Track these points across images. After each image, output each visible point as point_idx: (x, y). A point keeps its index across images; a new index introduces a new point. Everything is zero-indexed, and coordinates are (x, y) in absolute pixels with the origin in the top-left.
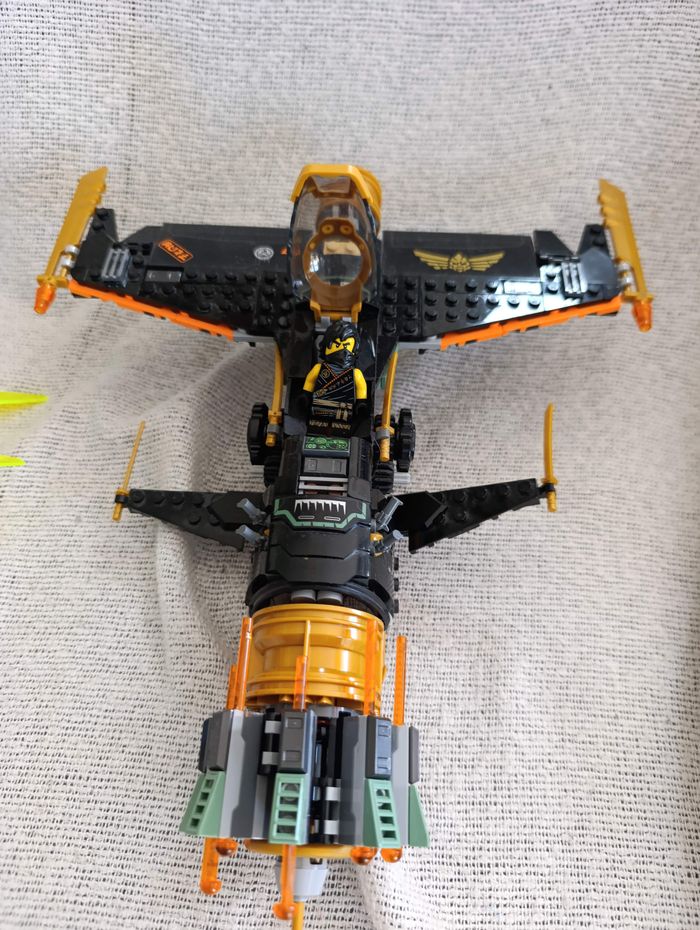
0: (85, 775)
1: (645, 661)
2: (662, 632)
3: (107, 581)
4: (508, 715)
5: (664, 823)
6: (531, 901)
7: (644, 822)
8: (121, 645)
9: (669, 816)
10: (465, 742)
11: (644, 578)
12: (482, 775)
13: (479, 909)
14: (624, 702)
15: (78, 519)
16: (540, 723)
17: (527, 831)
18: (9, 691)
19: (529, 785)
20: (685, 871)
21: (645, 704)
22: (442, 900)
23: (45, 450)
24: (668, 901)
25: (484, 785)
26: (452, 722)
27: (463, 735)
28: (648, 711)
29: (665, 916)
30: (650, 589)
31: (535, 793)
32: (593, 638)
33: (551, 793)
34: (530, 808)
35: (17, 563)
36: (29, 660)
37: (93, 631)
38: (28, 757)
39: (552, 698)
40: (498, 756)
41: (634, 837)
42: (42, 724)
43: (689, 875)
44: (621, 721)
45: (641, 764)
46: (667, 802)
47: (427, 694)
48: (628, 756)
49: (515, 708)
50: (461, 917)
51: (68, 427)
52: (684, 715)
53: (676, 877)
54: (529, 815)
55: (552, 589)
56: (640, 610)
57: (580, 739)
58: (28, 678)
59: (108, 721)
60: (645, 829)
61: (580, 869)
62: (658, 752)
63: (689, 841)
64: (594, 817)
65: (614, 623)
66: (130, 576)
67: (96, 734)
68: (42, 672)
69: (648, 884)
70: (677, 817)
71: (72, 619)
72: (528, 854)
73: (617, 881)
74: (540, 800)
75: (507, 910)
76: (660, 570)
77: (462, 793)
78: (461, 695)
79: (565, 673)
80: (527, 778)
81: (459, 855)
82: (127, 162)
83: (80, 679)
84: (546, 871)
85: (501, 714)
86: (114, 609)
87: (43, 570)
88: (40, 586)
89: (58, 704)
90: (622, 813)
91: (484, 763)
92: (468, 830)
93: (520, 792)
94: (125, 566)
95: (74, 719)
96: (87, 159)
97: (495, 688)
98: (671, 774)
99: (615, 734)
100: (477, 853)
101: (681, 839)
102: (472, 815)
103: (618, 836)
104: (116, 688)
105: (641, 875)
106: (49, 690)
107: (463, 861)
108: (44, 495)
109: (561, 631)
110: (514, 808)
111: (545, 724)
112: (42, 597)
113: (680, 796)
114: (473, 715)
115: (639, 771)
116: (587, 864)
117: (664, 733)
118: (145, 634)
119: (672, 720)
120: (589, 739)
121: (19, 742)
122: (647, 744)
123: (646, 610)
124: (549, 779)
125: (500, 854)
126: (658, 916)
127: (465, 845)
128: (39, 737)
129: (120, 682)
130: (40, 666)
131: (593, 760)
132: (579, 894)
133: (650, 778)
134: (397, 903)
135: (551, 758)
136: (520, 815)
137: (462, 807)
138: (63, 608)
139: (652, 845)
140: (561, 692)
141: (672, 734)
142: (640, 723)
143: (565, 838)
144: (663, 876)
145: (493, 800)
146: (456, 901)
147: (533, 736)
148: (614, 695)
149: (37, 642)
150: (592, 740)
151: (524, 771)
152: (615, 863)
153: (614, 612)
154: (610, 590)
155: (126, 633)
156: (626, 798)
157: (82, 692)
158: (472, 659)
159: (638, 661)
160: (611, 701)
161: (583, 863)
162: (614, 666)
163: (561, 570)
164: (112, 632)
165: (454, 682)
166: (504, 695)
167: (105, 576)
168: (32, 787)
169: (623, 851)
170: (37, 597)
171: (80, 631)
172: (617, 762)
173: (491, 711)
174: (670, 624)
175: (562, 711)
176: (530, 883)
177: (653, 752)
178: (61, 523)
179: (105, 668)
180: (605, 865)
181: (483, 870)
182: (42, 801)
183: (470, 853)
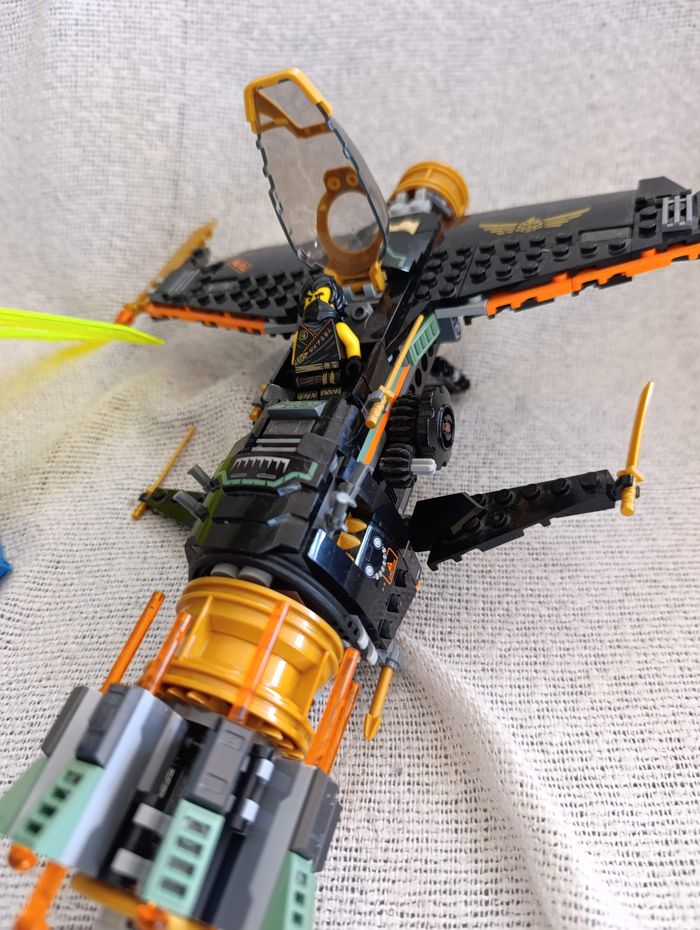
10: (627, 712)
12: (654, 749)
25: (663, 762)
26: (606, 689)
27: (623, 704)
36: (74, 647)
47: (568, 659)
49: (679, 672)
55: (691, 540)
58: (74, 668)
68: (91, 660)
77: (638, 773)
78: (610, 659)
81: (650, 852)
82: (176, 178)
85: (664, 679)
87: (90, 553)
88: (88, 569)
91: (656, 736)
92: (655, 818)
97: (650, 650)
100: (672, 847)
102: (657, 799)
107: (656, 859)
112: (91, 580)
114: (629, 681)
127: (655, 838)
130: (88, 654)
137: (642, 790)
138: (115, 590)
145: (678, 780)
146: (657, 912)
149: (85, 627)
165: (599, 645)
170: (85, 581)
178: (112, 506)
183: (663, 848)
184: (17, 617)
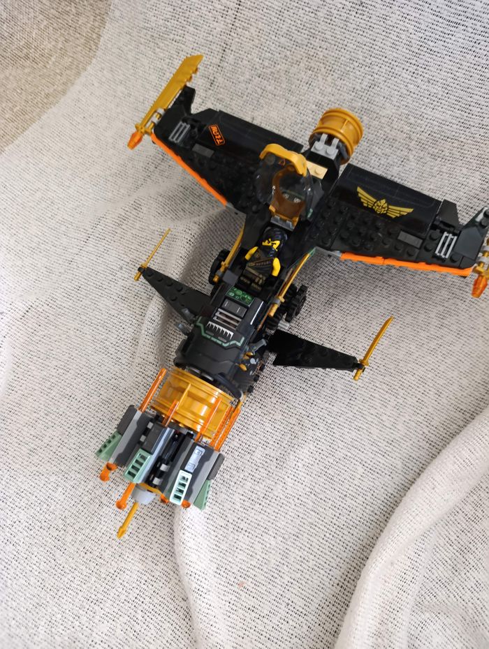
0: (79, 399)
1: (379, 476)
2: (400, 466)
3: (123, 308)
4: (288, 467)
5: (340, 556)
6: (254, 554)
7: (330, 550)
8: (117, 345)
9: (345, 555)
10: (260, 469)
11: (408, 433)
12: (260, 488)
13: (227, 545)
14: (355, 490)
15: (121, 268)
16: (303, 479)
17: (269, 524)
18: (59, 344)
19: (281, 504)
20: (337, 582)
21: (366, 497)
22: (213, 532)
23: (117, 221)
24: (320, 589)
25: (259, 493)
26: (259, 456)
27: (261, 465)
28: (365, 501)
29: (315, 595)
30: (407, 440)
31: (282, 509)
32: (358, 451)
33: (290, 514)
34: (276, 515)
35: (83, 280)
36: (72, 332)
37: (107, 331)
38: (57, 379)
39: (318, 470)
40: (274, 484)
41: (321, 554)
42: (68, 366)
43: (338, 585)
44: (347, 498)
45: (345, 524)
46: (348, 548)
47: (254, 437)
48: (340, 516)
49: (294, 466)
50: (218, 544)
51: (134, 212)
52: (384, 513)
53: (331, 582)
54: (274, 518)
55: (350, 415)
56: (395, 449)
57: (320, 496)
58: (69, 342)
59: (98, 379)
60: (329, 553)
61: (285, 554)
62: (358, 523)
63: (348, 570)
64: (306, 535)
65: (375, 449)
66: (135, 311)
67: (91, 382)
68: (76, 341)
69: (315, 577)
70: (349, 556)
71: (99, 321)
72: (263, 534)
73: (301, 568)
74: (283, 514)
75: (241, 552)
76: (421, 433)
77: (247, 491)
78: (271, 446)
79: (332, 461)
80: (282, 501)
81: (231, 518)
82: (225, 46)
83: (92, 353)
84: (268, 545)
85: (285, 465)
86: (121, 324)
87: (95, 289)
88: (90, 297)
89: (78, 360)
90: (321, 541)
91: (264, 483)
92: (241, 509)
93: (275, 505)
94: (135, 304)
95: (83, 370)
96: (201, 36)
97: (289, 451)
98: (359, 536)
99: (340, 503)
100: (239, 521)
101: (345, 567)
102: (245, 503)
103: (313, 549)
104: (107, 365)
105: (314, 572)
106: (77, 352)
107: (231, 521)
108: (110, 247)
109: (342, 439)
110: (268, 510)
111: (306, 480)
112: (90, 303)
113: (357, 548)
114: (271, 458)
115: (342, 526)
116: (290, 553)
117: (368, 516)
118: (131, 344)
119: (376, 512)
120: (325, 499)
121: (55, 370)
122: (355, 517)
123: (398, 450)
124: (293, 507)
125: (250, 527)
126: (312, 593)
127: (235, 515)
128: (64, 372)
129: (110, 362)
130: (76, 338)
131: (321, 510)
132: (278, 563)
133: (346, 533)
134: (188, 524)
135: (300, 498)
136: (270, 516)
137: (244, 498)
138: (97, 313)
139: (328, 562)
140: (324, 469)
141: (372, 518)
142: (357, 505)
143: (286, 537)
144: (325, 578)
145: (260, 502)
146: (219, 536)
147: (296, 483)
148: (351, 484)
149: (79, 326)
150: (326, 499)
151: (282, 497)
152: (304, 560)
153: (379, 444)
154: (383, 430)
155: (122, 339)
156: (327, 535)
157: (91, 360)
158: (286, 431)
159: (376, 474)
160: (348, 487)
161: (288, 552)
162: (360, 470)
163: (362, 407)
164: (116, 336)
165: (270, 438)
166: (291, 457)
167: (123, 305)
168: (54, 394)
169: (312, 557)
170: (87, 302)
171: (101, 329)
172: (333, 516)
173: (281, 461)
174: (407, 464)
175: (319, 479)
176: (258, 547)
177: (356, 522)
178: (112, 267)
179: (106, 353)
180: (299, 558)
181: (239, 530)
182: (56, 402)
183: (236, 519)
184: (55, 307)
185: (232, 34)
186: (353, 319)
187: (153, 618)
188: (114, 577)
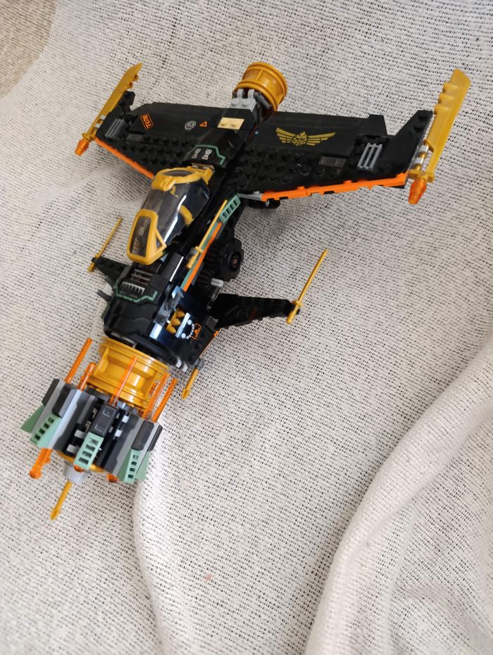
0: (32, 390)
1: (352, 454)
2: (373, 441)
3: (77, 293)
4: (254, 449)
5: (314, 541)
6: (220, 544)
7: (303, 535)
8: (72, 331)
9: (319, 540)
10: (225, 453)
11: (381, 406)
13: (192, 536)
14: (327, 470)
15: (75, 253)
16: (271, 460)
17: (237, 511)
18: (11, 334)
19: (248, 489)
20: (311, 569)
21: (338, 477)
22: (176, 523)
23: (70, 204)
24: (294, 578)
25: (224, 479)
26: (224, 440)
27: (225, 449)
28: (338, 481)
29: (288, 585)
30: (380, 414)
31: (249, 494)
32: (328, 428)
33: (259, 499)
34: (243, 501)
35: (36, 267)
36: (24, 321)
37: (61, 318)
38: (9, 370)
39: (286, 450)
40: (240, 467)
41: (293, 540)
42: (21, 356)
43: (312, 572)
44: (318, 479)
45: (318, 507)
46: (322, 532)
47: (217, 419)
48: (312, 499)
49: (260, 447)
50: (182, 535)
51: (87, 195)
52: (359, 493)
53: (304, 570)
54: (241, 504)
55: (318, 390)
56: (367, 424)
57: (289, 478)
58: (22, 331)
59: (52, 367)
60: (301, 539)
61: (255, 542)
62: (331, 504)
63: (323, 556)
64: (276, 520)
65: (346, 425)
66: (90, 295)
67: (44, 372)
68: (29, 330)
69: (287, 566)
70: (323, 541)
71: (53, 308)
72: (230, 522)
73: (271, 557)
74: (251, 499)
75: (207, 543)
76: (395, 406)
77: (211, 477)
78: (235, 428)
79: (300, 440)
80: (249, 485)
81: (195, 506)
82: (174, 21)
83: (47, 341)
84: (236, 534)
85: (251, 447)
86: (75, 310)
87: (48, 275)
88: (44, 283)
89: (31, 349)
90: (293, 526)
91: (229, 468)
92: (205, 497)
93: (241, 490)
94: (90, 288)
95: (36, 360)
96: (150, 13)
97: (255, 432)
98: (332, 519)
99: (311, 484)
100: (204, 509)
101: (319, 554)
102: (210, 490)
103: (284, 536)
104: (62, 352)
105: (285, 560)
106: (30, 341)
107: (195, 510)
108: (62, 232)
109: (311, 417)
110: (234, 496)
111: (274, 462)
112: (43, 290)
113: (331, 532)
114: (236, 441)
115: (315, 510)
116: (259, 541)
117: (341, 497)
118: (86, 330)
119: (350, 492)
120: (295, 481)
121: (8, 361)
122: (327, 498)
123: (371, 426)
124: (261, 491)
125: (215, 514)
126: (285, 583)
127: (200, 503)
128: (17, 362)
129: (65, 350)
130: (29, 327)
131: (291, 493)
132: (247, 553)
133: (319, 516)
134: (147, 514)
135: (268, 481)
136: (237, 502)
137: (207, 484)
138: (51, 300)
139: (301, 549)
140: (293, 450)
141: (347, 499)
142: (329, 485)
143: (254, 523)
144: (298, 566)
145: (225, 488)
146: (183, 527)
147: (263, 465)
148: (323, 464)
149: (32, 314)
150: (296, 481)
151: (250, 481)
152: (274, 547)
153: (350, 419)
154: (355, 405)
155: (76, 325)
156: (299, 519)
157: (45, 348)
158: (252, 411)
159: (348, 452)
160: (319, 467)
161: (258, 540)
162: (332, 448)
163: (330, 382)
164: (70, 322)
165: (235, 419)
166: (258, 438)
167: (78, 290)
168: (7, 385)
169: (283, 544)
170: (40, 289)
171: (54, 315)
172: (304, 499)
173: (246, 443)
174: (381, 440)
175: (288, 459)
176: (225, 536)
177: (329, 503)
178: (65, 252)
179: (60, 340)
180: (269, 546)
181: (204, 518)
182: (9, 394)
183: (200, 507)
184: (6, 295)
185: (181, 8)
186: (318, 292)
187: (115, 619)
188: (72, 577)
